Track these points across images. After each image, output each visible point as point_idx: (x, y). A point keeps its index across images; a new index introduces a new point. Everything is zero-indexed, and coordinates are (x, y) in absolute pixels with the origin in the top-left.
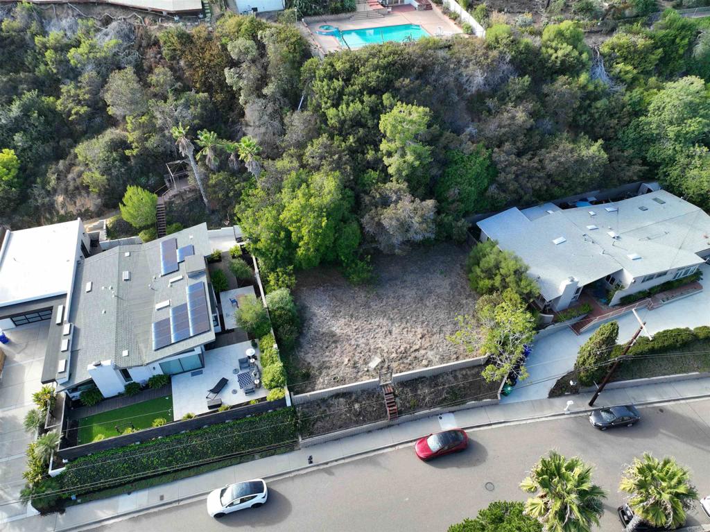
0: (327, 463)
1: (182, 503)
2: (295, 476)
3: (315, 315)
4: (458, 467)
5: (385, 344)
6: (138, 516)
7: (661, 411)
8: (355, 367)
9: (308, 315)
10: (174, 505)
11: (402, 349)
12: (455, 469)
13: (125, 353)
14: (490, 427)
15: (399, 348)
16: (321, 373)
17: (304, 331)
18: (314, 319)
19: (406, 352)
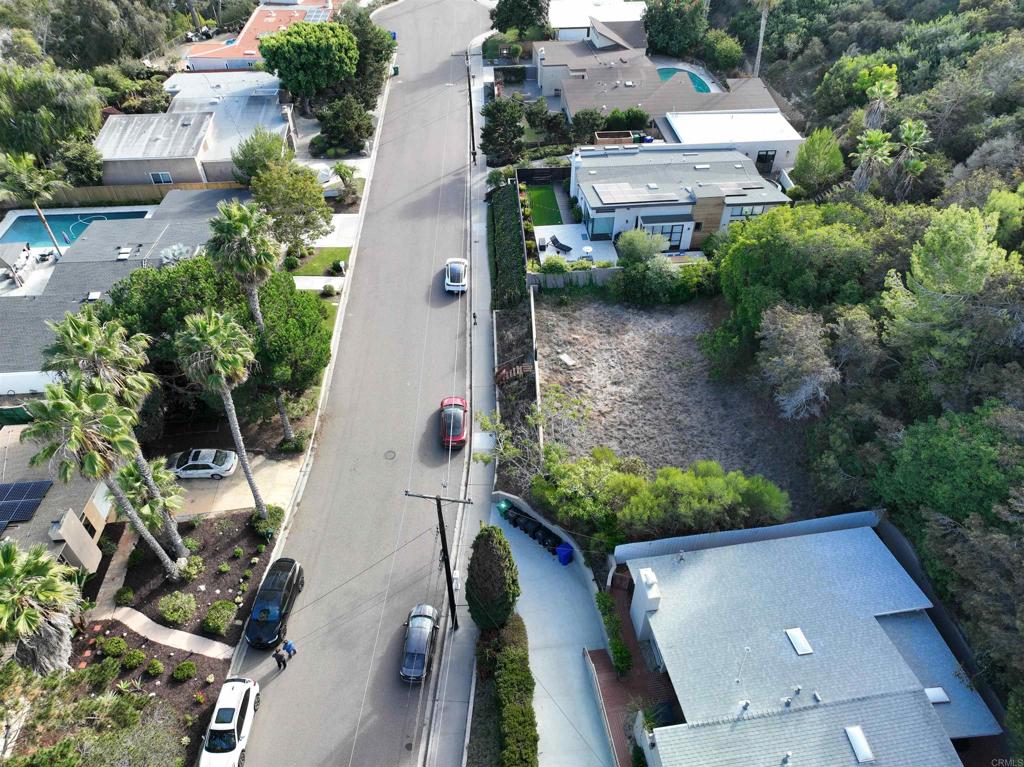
0: (470, 336)
1: (468, 254)
2: (466, 314)
3: (658, 321)
4: (425, 435)
5: (598, 376)
6: (467, 234)
7: (409, 747)
8: (565, 343)
9: (657, 315)
10: (468, 248)
11: (584, 389)
12: (424, 430)
13: (592, 172)
14: (463, 483)
15: (587, 387)
16: (564, 315)
17: (630, 310)
18: (652, 321)
19: (580, 391)
